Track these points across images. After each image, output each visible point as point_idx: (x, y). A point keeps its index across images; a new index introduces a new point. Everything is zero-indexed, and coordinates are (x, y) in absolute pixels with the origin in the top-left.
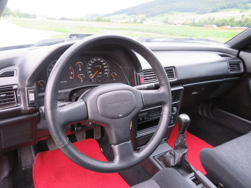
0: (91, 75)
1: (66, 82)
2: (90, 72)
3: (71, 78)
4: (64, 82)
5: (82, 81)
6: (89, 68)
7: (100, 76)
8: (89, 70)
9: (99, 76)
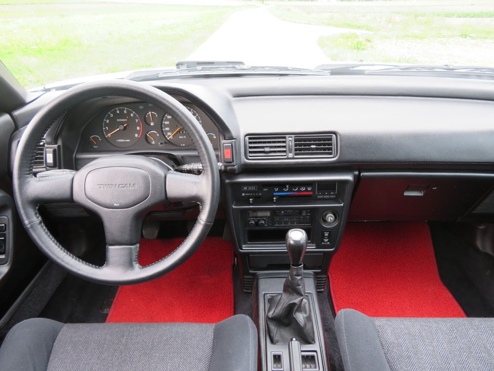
0: (169, 134)
1: (128, 141)
2: (167, 129)
3: (136, 135)
4: (127, 141)
5: (153, 143)
6: (167, 123)
7: (185, 137)
8: (167, 126)
9: (182, 137)
